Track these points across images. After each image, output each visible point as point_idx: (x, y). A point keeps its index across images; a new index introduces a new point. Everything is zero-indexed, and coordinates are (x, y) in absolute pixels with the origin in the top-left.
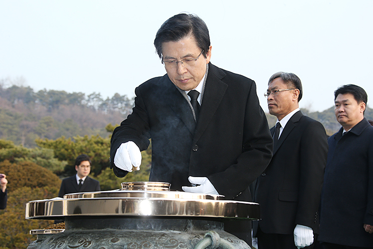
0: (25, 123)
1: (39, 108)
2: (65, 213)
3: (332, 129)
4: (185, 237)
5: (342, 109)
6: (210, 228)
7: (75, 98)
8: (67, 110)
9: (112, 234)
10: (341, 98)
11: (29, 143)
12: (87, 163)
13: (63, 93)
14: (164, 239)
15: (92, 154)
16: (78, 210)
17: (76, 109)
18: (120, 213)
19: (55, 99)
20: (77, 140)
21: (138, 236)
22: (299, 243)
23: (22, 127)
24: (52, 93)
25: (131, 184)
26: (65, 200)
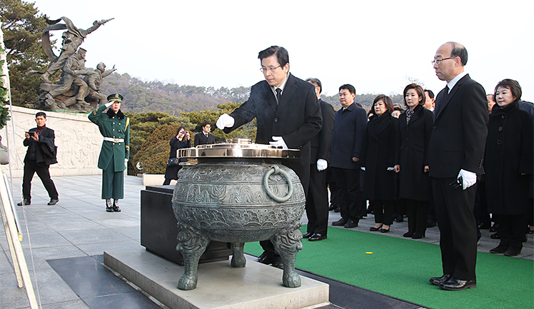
0: (175, 103)
1: (182, 95)
2: (197, 156)
3: (337, 108)
4: (261, 168)
5: (343, 97)
6: (275, 163)
7: (201, 90)
8: (196, 96)
9: (222, 167)
10: (342, 91)
11: (177, 114)
12: (209, 126)
13: (194, 87)
14: (249, 169)
15: (210, 120)
16: (204, 154)
17: (201, 96)
18: (226, 156)
19: (190, 91)
20: (202, 113)
21: (235, 168)
22: (320, 168)
23: (173, 105)
24: (188, 87)
25: (231, 140)
26: (197, 149)
